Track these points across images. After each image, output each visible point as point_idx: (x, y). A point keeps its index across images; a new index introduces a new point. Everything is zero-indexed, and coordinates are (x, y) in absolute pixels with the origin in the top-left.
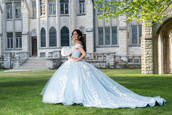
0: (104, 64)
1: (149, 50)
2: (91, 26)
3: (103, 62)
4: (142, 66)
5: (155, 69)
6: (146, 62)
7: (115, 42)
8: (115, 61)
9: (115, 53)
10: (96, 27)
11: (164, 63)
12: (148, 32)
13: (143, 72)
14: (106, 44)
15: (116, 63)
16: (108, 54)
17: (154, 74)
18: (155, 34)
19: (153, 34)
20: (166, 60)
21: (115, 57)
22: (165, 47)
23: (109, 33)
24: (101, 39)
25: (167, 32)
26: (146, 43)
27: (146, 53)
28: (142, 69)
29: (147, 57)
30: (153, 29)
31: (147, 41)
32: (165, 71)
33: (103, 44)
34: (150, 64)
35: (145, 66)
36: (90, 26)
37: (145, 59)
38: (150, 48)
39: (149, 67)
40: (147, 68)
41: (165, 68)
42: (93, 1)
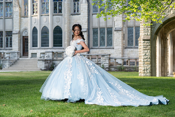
1: (147, 52)
4: (140, 68)
5: (153, 71)
6: (144, 64)
7: (110, 43)
8: (109, 63)
9: (110, 55)
10: (91, 27)
11: (162, 65)
12: (147, 33)
13: (140, 74)
14: (101, 45)
15: (111, 65)
16: (103, 56)
17: (152, 76)
18: (153, 35)
19: (151, 35)
20: (164, 62)
21: (110, 59)
22: (163, 49)
23: (104, 34)
24: (95, 40)
25: (165, 34)
26: (144, 44)
27: (144, 54)
28: (139, 71)
29: (145, 59)
30: (151, 30)
31: (145, 42)
32: (163, 74)
33: (97, 45)
34: (148, 66)
35: (142, 69)
36: (84, 27)
37: (142, 60)
38: (148, 50)
39: (147, 69)
40: (144, 70)
41: (163, 71)
42: (88, 0)
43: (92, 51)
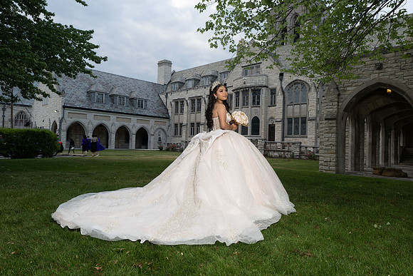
0: (289, 153)
1: (332, 136)
2: (281, 117)
3: (288, 151)
4: (320, 158)
5: (339, 164)
6: (325, 153)
7: (304, 133)
8: (300, 151)
9: (301, 143)
11: (355, 156)
12: (331, 110)
13: (321, 166)
14: (295, 134)
16: (294, 144)
18: (341, 112)
19: (338, 112)
21: (300, 147)
23: (298, 124)
24: (290, 130)
26: (327, 125)
27: (327, 139)
28: (320, 163)
29: (328, 146)
30: (338, 105)
31: (328, 122)
33: (291, 134)
34: (332, 155)
35: (323, 159)
37: (324, 148)
38: (332, 133)
39: (331, 160)
40: (326, 162)
42: (283, 92)
43: (287, 140)
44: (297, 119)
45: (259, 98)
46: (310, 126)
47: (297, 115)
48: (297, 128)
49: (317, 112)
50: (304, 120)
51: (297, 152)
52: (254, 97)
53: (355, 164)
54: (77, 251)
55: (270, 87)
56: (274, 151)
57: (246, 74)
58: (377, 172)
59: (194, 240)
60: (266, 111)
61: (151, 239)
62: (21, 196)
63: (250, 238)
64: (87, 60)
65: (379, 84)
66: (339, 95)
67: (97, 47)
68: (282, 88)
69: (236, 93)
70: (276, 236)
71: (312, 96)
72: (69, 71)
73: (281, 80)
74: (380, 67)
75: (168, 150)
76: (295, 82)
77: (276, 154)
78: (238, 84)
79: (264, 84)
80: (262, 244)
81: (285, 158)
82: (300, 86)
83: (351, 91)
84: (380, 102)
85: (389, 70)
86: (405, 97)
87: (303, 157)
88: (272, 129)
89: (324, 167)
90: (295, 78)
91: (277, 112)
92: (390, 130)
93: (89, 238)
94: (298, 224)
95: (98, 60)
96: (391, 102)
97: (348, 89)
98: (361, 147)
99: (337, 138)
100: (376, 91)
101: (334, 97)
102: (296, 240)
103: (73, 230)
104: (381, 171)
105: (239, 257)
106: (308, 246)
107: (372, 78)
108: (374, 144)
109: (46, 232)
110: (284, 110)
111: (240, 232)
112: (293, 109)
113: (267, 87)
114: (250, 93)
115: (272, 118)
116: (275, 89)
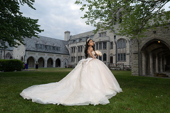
0: (119, 68)
3: (119, 67)
5: (140, 72)
6: (134, 68)
9: (124, 64)
10: (117, 53)
11: (146, 69)
12: (136, 50)
15: (124, 68)
16: (121, 64)
19: (139, 51)
23: (122, 56)
27: (134, 62)
28: (132, 72)
29: (135, 65)
31: (135, 55)
33: (120, 60)
34: (137, 69)
36: (115, 53)
38: (137, 59)
40: (135, 71)
42: (116, 43)
43: (118, 63)
44: (122, 54)
45: (106, 46)
46: (127, 57)
47: (122, 52)
48: (122, 58)
49: (130, 51)
50: (125, 55)
51: (122, 68)
52: (104, 46)
53: (147, 72)
54: (30, 108)
55: (110, 41)
56: (113, 67)
57: (100, 36)
58: (156, 75)
59: (80, 103)
60: (109, 51)
61: (62, 103)
62: (7, 86)
63: (104, 102)
64: (36, 31)
65: (155, 39)
66: (139, 44)
67: (40, 26)
68: (115, 42)
69: (97, 44)
70: (115, 102)
71: (128, 45)
72: (29, 36)
73: (115, 38)
74: (155, 32)
75: (69, 67)
76: (121, 39)
77: (113, 68)
78: (97, 40)
79: (108, 40)
80: (109, 105)
81: (117, 70)
82: (122, 41)
83: (144, 42)
84: (156, 47)
85: (159, 33)
86: (166, 44)
87: (125, 70)
88: (111, 58)
89: (134, 74)
90: (120, 38)
91: (113, 51)
92: (160, 58)
93: (36, 103)
94: (124, 96)
95: (40, 31)
96: (160, 46)
97: (142, 41)
98: (149, 65)
99: (138, 61)
100: (153, 42)
101: (137, 45)
102: (123, 103)
103: (29, 100)
104: (158, 75)
105: (99, 110)
106: (129, 105)
107: (152, 37)
108: (154, 64)
109: (17, 101)
110: (116, 51)
111: (99, 100)
112: (120, 50)
113: (109, 41)
114: (102, 44)
115: (111, 54)
116: (112, 42)
